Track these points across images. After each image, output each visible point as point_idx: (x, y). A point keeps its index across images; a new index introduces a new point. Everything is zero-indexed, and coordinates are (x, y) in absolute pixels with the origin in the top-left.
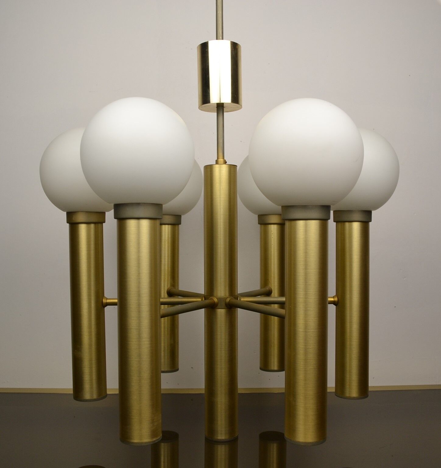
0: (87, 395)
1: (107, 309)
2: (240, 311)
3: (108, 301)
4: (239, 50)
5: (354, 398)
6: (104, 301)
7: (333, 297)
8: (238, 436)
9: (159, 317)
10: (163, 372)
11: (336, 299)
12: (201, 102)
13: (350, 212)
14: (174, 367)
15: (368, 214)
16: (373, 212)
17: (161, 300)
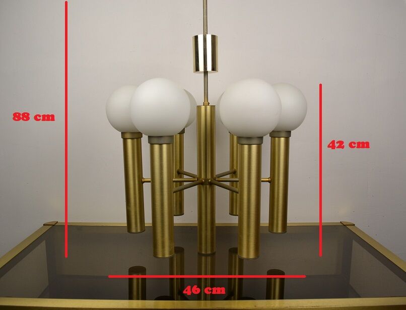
0: (134, 230)
1: (144, 184)
2: (216, 187)
3: (145, 180)
4: (216, 39)
5: (280, 233)
6: (143, 180)
7: (268, 178)
8: (215, 253)
9: (172, 192)
10: (175, 215)
11: (270, 179)
12: (195, 70)
13: (279, 132)
14: (181, 213)
15: (289, 133)
16: (292, 131)
17: (174, 180)
